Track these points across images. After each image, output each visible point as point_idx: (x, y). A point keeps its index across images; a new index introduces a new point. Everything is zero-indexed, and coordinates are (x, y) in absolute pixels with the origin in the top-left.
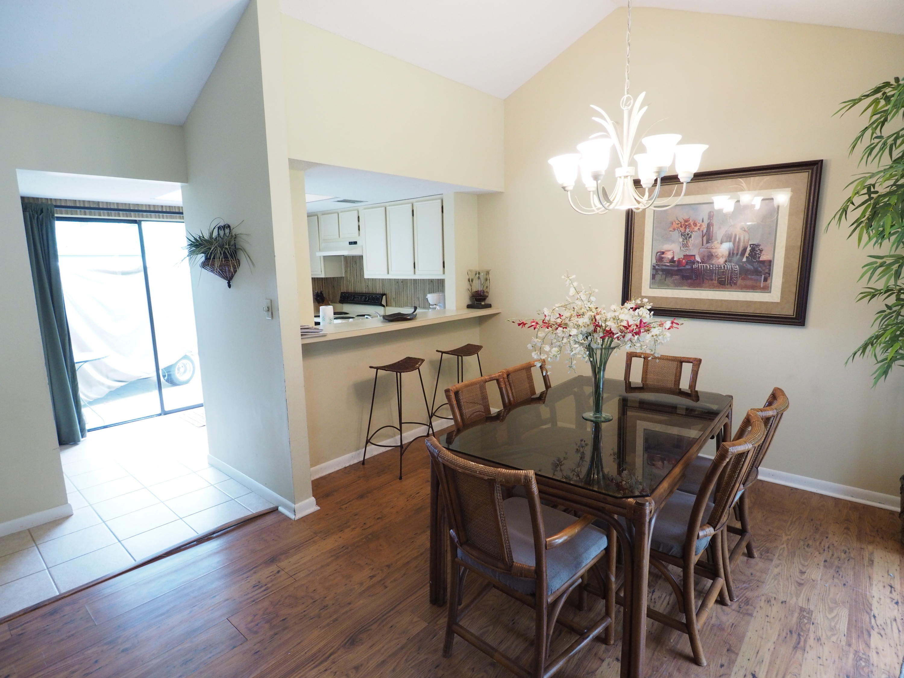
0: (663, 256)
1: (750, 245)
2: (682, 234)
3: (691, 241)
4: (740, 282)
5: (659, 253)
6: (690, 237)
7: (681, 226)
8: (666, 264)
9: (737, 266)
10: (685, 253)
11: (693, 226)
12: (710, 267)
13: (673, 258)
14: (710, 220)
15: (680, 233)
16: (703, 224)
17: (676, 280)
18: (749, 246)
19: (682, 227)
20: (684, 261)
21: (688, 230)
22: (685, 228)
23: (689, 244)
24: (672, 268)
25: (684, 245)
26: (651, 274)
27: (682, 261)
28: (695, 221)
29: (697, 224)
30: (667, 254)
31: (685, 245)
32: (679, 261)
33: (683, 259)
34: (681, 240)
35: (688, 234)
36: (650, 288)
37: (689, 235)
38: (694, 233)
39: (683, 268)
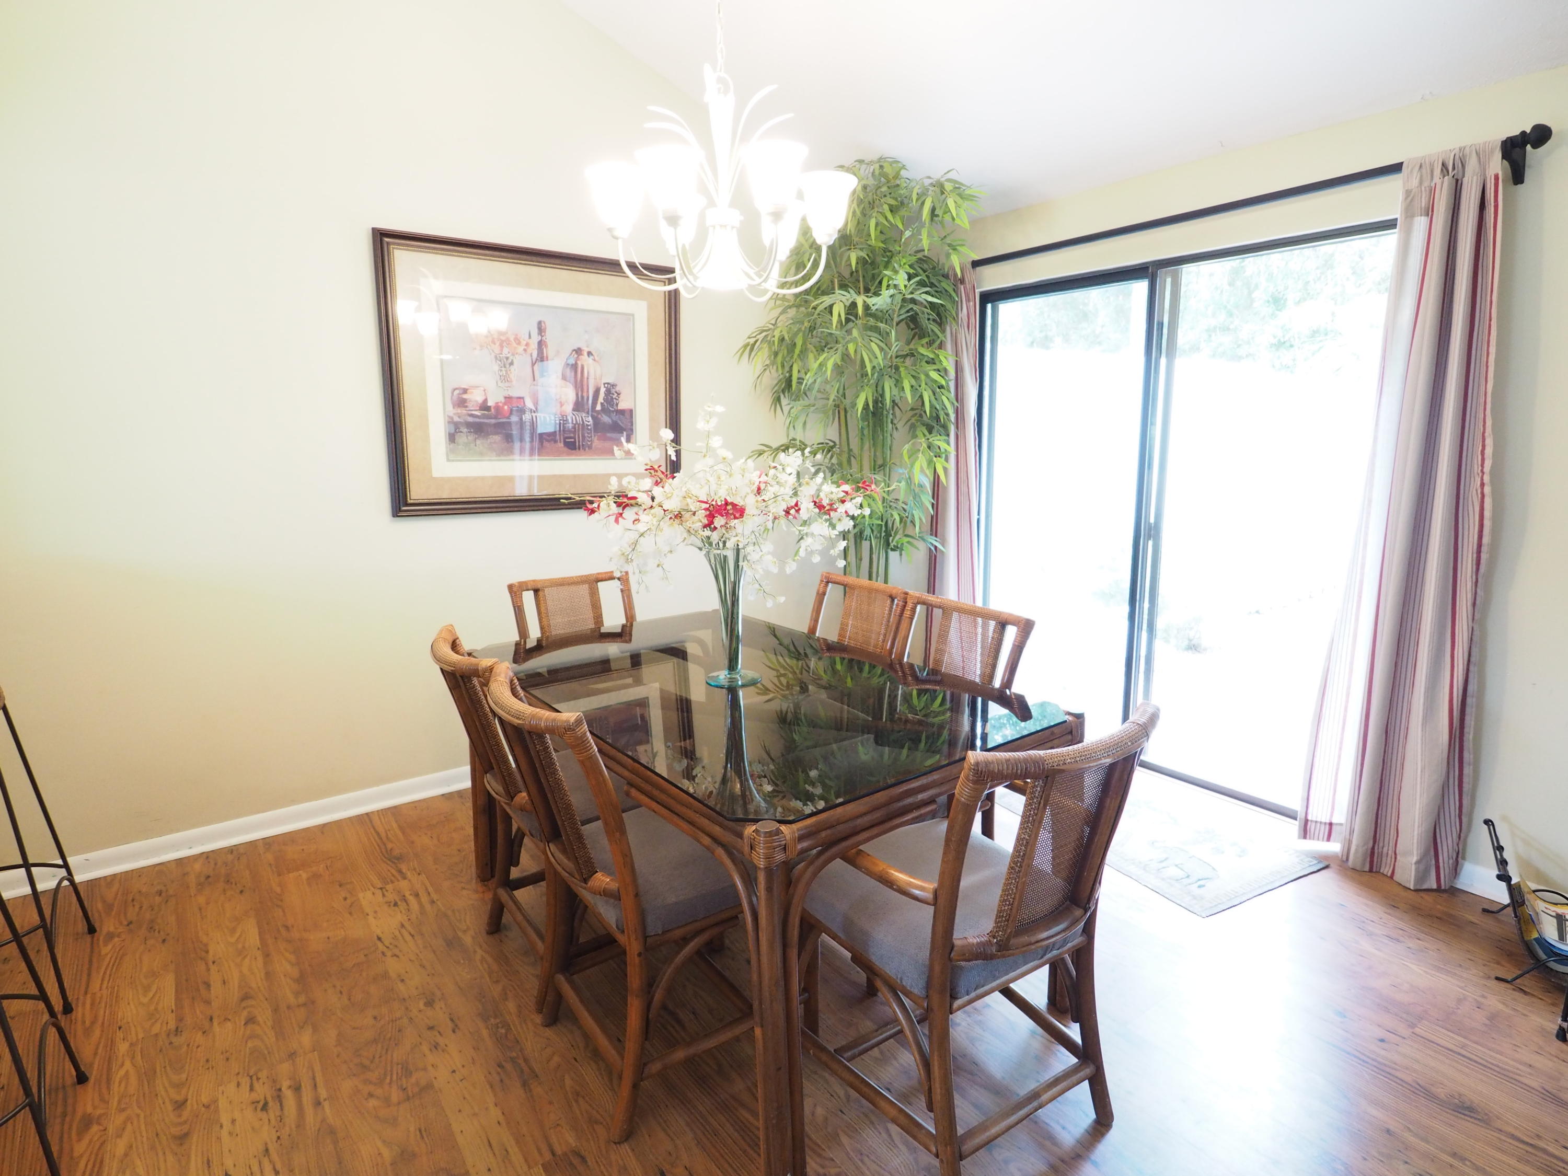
0: (465, 396)
1: (604, 384)
2: (496, 357)
3: (514, 371)
4: (596, 443)
5: (457, 392)
6: (512, 364)
7: (494, 342)
8: (473, 412)
9: (590, 418)
10: (506, 394)
11: (514, 345)
12: (551, 420)
13: (486, 401)
14: (542, 336)
15: (493, 355)
16: (530, 341)
17: (495, 443)
18: (603, 386)
19: (495, 344)
20: (506, 407)
21: (506, 350)
22: (502, 347)
23: (512, 376)
24: (486, 421)
25: (503, 378)
26: (446, 431)
27: (503, 407)
28: (517, 335)
29: (521, 340)
30: (472, 393)
31: (505, 379)
32: (497, 407)
33: (505, 404)
34: (496, 368)
35: (507, 358)
36: (448, 460)
37: (510, 361)
38: (517, 356)
39: (504, 420)
